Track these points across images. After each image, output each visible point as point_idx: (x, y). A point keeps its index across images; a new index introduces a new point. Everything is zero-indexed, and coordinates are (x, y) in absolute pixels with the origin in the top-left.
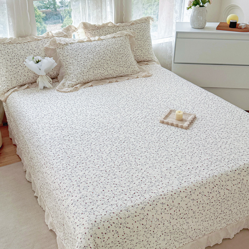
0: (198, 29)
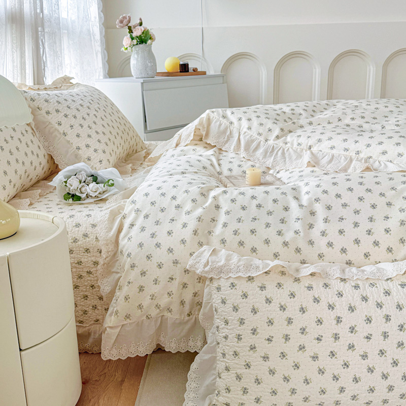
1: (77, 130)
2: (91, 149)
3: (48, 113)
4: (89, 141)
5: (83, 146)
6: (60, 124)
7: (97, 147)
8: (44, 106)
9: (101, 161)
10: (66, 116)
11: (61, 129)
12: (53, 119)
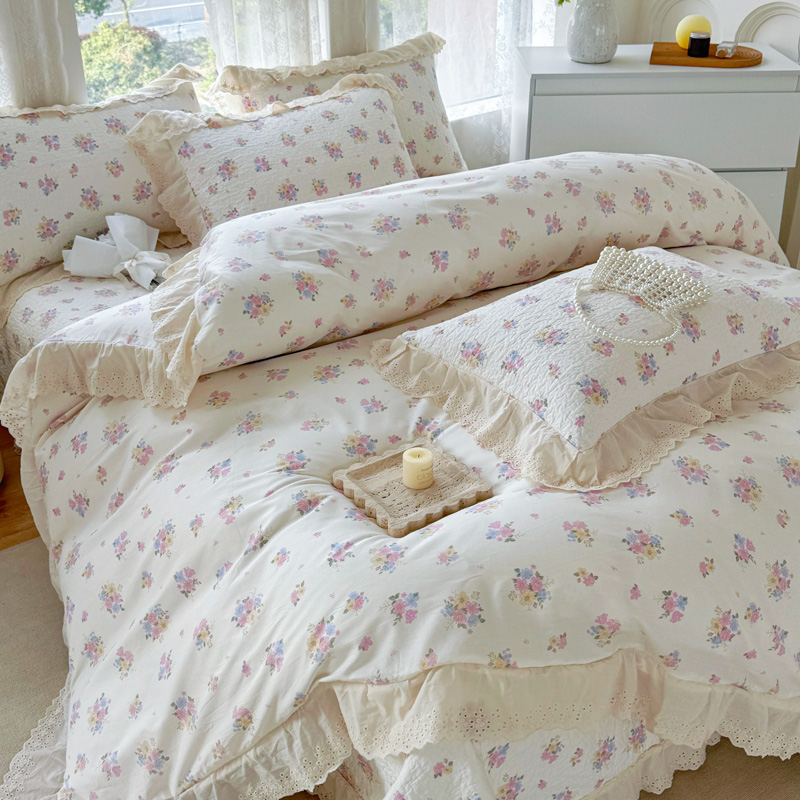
0: (595, 63)
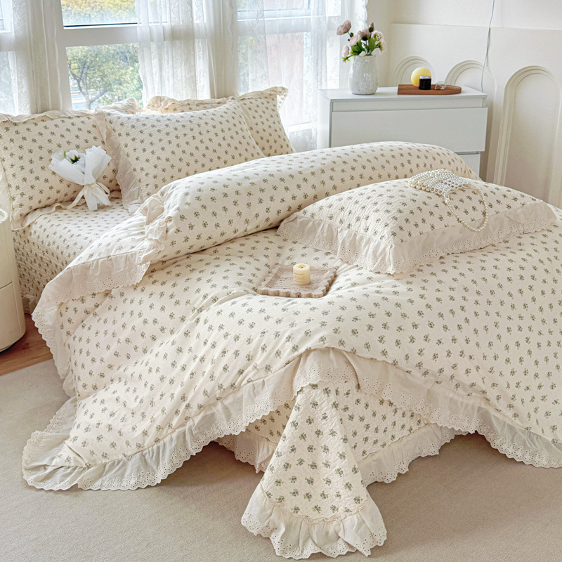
0: (366, 94)
1: (139, 153)
2: (144, 173)
3: (120, 135)
4: (145, 165)
5: (138, 169)
6: (126, 146)
7: (149, 172)
8: (118, 129)
9: (147, 185)
10: (134, 139)
11: (126, 150)
12: (123, 141)
